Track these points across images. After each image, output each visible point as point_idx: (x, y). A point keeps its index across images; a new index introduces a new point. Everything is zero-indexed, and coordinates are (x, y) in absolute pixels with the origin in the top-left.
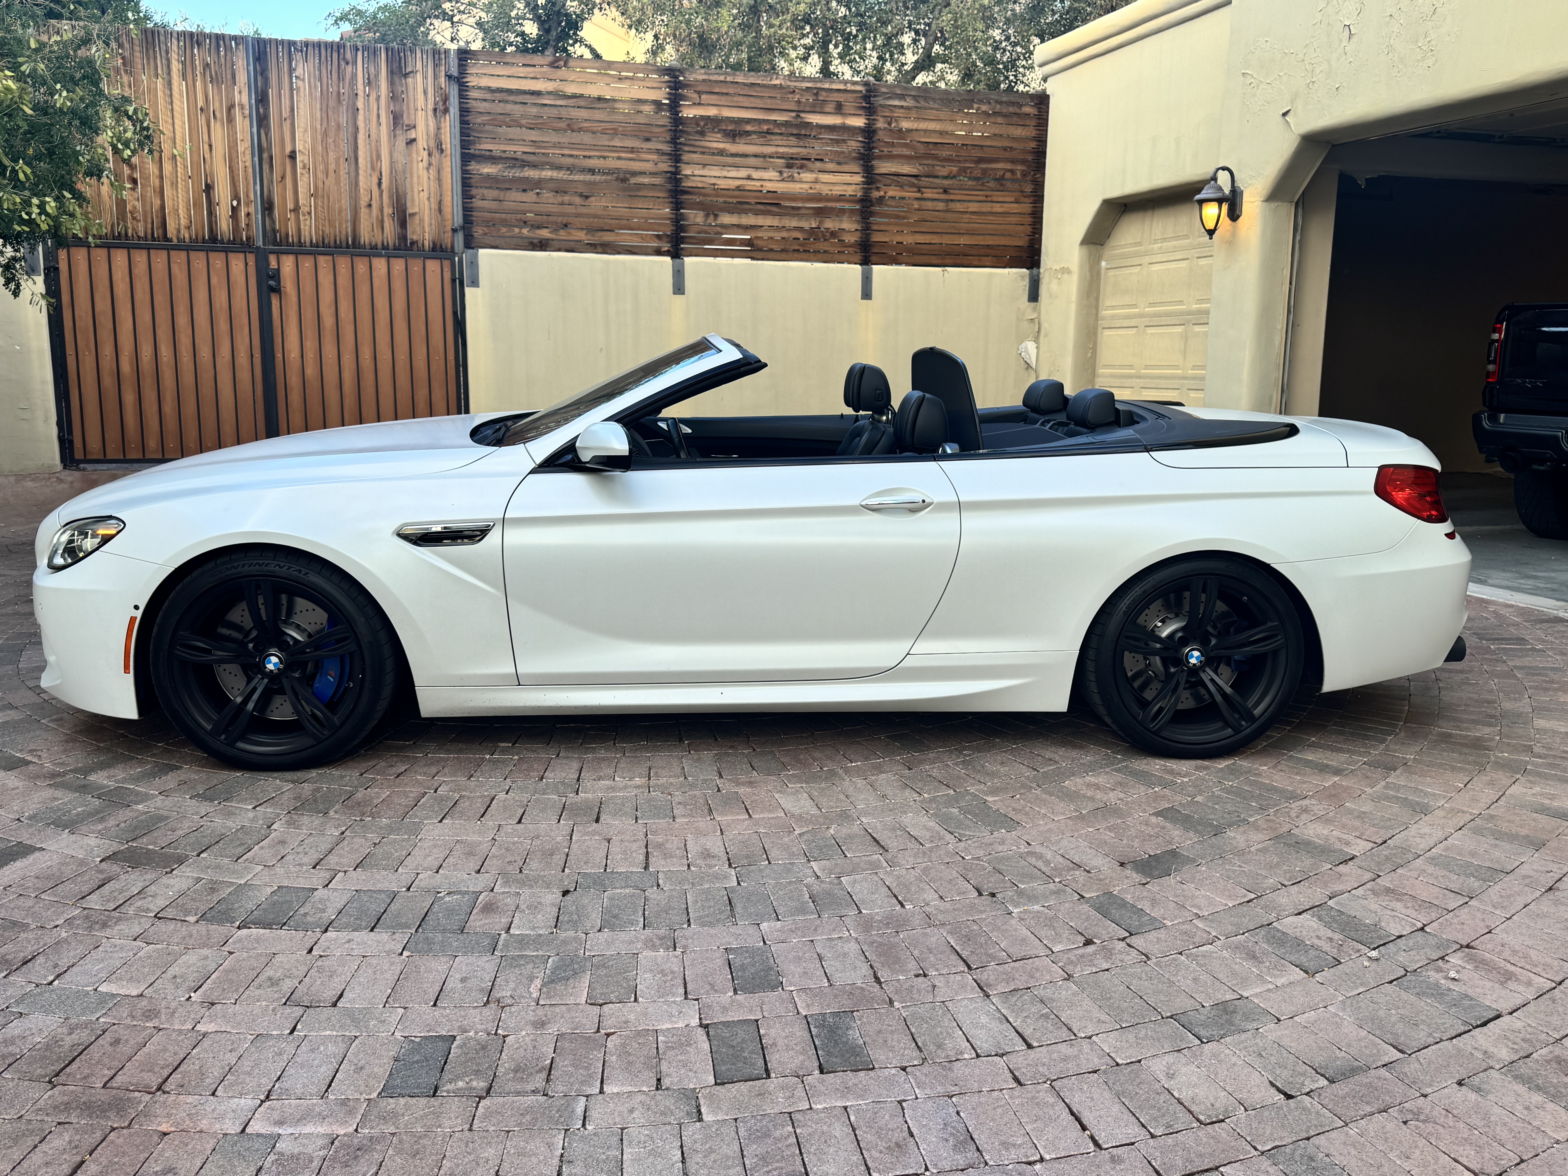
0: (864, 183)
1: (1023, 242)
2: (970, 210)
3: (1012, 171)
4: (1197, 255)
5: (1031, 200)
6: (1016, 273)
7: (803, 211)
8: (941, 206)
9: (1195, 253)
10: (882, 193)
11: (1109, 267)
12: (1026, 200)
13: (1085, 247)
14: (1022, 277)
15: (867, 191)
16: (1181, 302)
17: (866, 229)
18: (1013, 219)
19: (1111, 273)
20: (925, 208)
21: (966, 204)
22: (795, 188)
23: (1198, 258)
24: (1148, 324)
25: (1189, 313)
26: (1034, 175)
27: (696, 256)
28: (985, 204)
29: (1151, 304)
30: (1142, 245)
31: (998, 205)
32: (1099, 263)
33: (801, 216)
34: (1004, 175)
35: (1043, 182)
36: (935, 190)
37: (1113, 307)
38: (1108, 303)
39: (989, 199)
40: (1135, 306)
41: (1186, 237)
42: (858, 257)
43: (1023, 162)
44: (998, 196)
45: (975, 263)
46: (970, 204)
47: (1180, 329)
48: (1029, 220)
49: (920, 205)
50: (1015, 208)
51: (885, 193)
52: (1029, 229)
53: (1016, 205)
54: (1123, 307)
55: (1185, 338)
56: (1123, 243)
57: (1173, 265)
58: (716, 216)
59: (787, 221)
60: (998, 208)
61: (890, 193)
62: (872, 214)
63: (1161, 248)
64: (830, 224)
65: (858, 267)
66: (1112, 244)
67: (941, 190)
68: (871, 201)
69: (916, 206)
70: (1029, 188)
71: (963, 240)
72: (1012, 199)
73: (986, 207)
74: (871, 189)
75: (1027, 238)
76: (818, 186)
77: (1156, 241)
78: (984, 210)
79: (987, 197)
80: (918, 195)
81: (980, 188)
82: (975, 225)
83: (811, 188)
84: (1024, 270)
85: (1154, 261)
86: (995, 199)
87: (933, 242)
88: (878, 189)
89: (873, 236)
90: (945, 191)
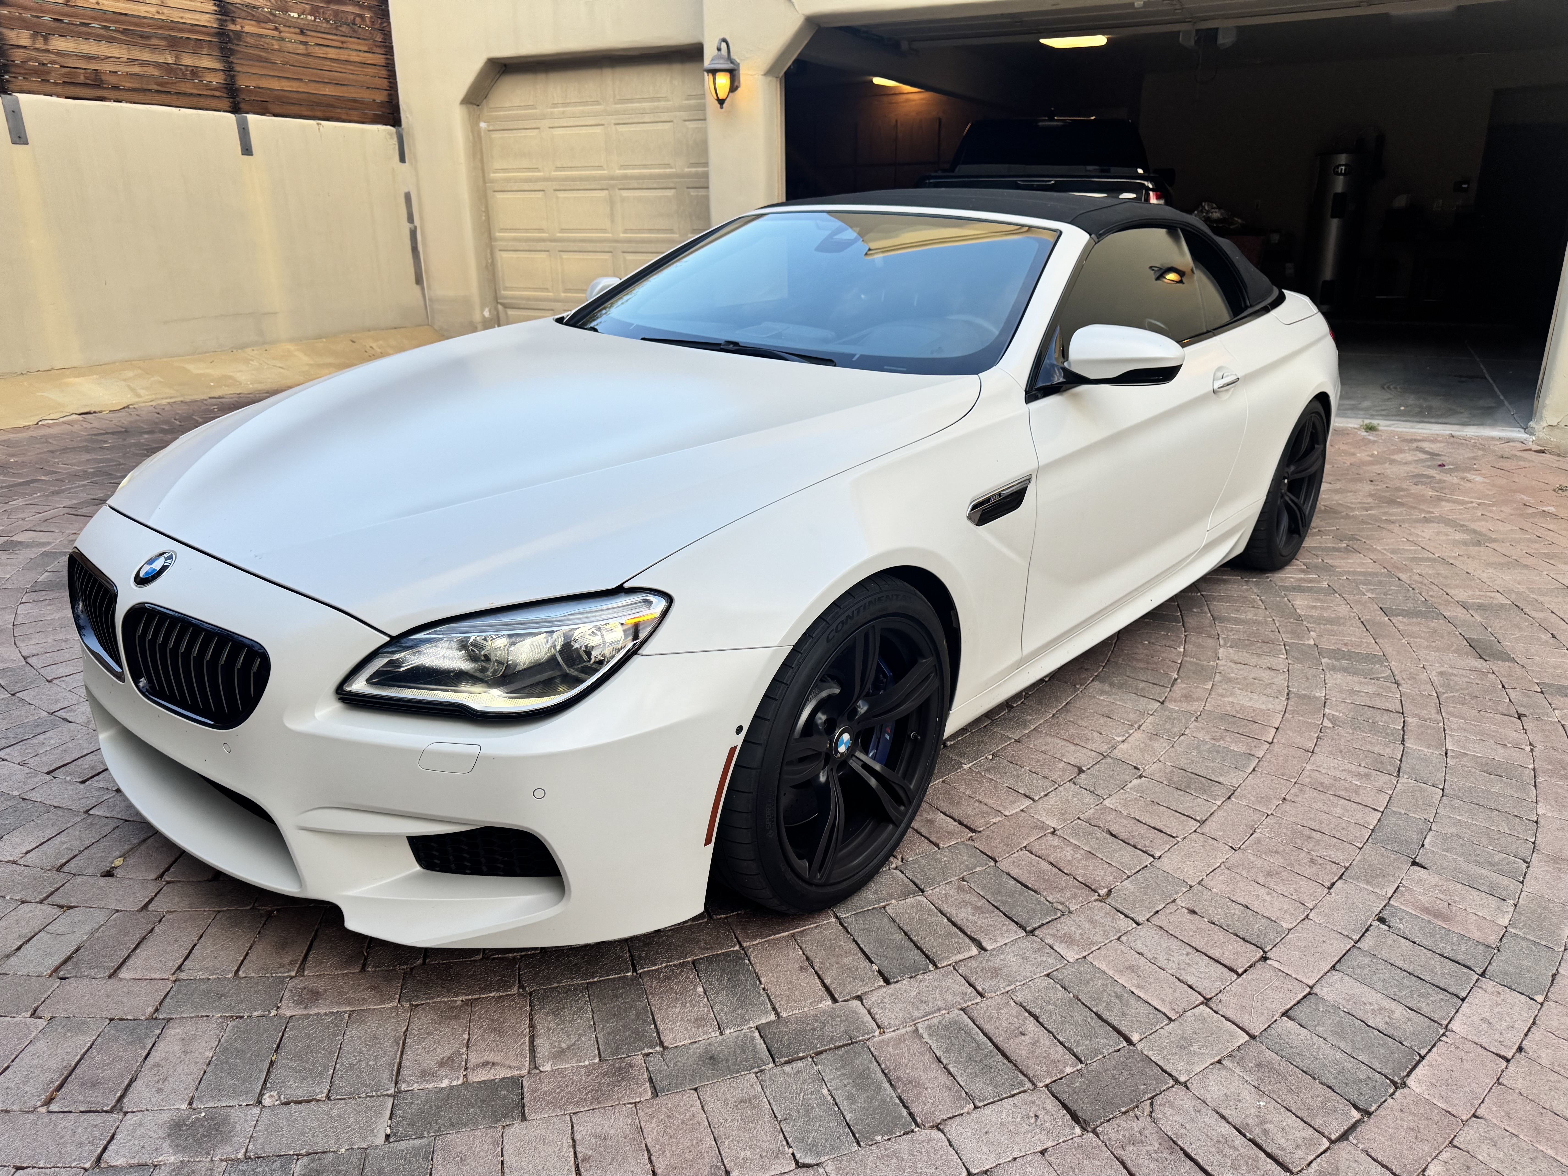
0: (216, 13)
1: (381, 97)
2: (329, 56)
3: (361, 16)
4: (613, 122)
5: (382, 51)
6: (385, 130)
7: (154, 41)
8: (301, 49)
9: (612, 119)
10: (238, 28)
11: (491, 128)
12: (378, 50)
13: (464, 106)
14: (391, 134)
15: (222, 22)
16: (600, 167)
17: (229, 71)
18: (371, 70)
19: (496, 135)
20: (286, 49)
21: (324, 48)
22: (139, 11)
23: (616, 124)
24: (558, 188)
25: (612, 178)
26: (382, 23)
27: (29, 92)
28: (342, 51)
29: (558, 169)
30: (536, 108)
31: (355, 53)
32: (477, 124)
33: (153, 48)
34: (354, 19)
35: (390, 32)
36: (292, 30)
37: (505, 170)
38: (497, 165)
39: (345, 45)
40: (537, 169)
41: (597, 103)
42: (226, 103)
43: (369, 8)
44: (353, 43)
45: (344, 117)
46: (328, 49)
47: (604, 194)
48: (384, 73)
49: (280, 46)
50: (370, 58)
51: (242, 27)
52: (385, 83)
53: (370, 55)
54: (519, 170)
55: (612, 203)
56: (508, 105)
57: (584, 130)
58: (46, 38)
59: (138, 53)
60: (354, 57)
61: (247, 29)
62: (232, 52)
63: (563, 112)
64: (188, 60)
65: (231, 116)
66: (491, 105)
67: (298, 31)
68: (228, 36)
69: (276, 47)
70: (379, 38)
71: (328, 91)
72: (366, 49)
73: (343, 55)
74: (226, 21)
75: (386, 93)
76: (166, 10)
77: (555, 105)
78: (343, 57)
79: (342, 42)
80: (275, 33)
81: (334, 32)
82: (336, 74)
83: (158, 13)
84: (389, 127)
85: (556, 125)
86: (350, 46)
87: (300, 90)
88: (233, 22)
89: (237, 78)
90: (302, 32)
